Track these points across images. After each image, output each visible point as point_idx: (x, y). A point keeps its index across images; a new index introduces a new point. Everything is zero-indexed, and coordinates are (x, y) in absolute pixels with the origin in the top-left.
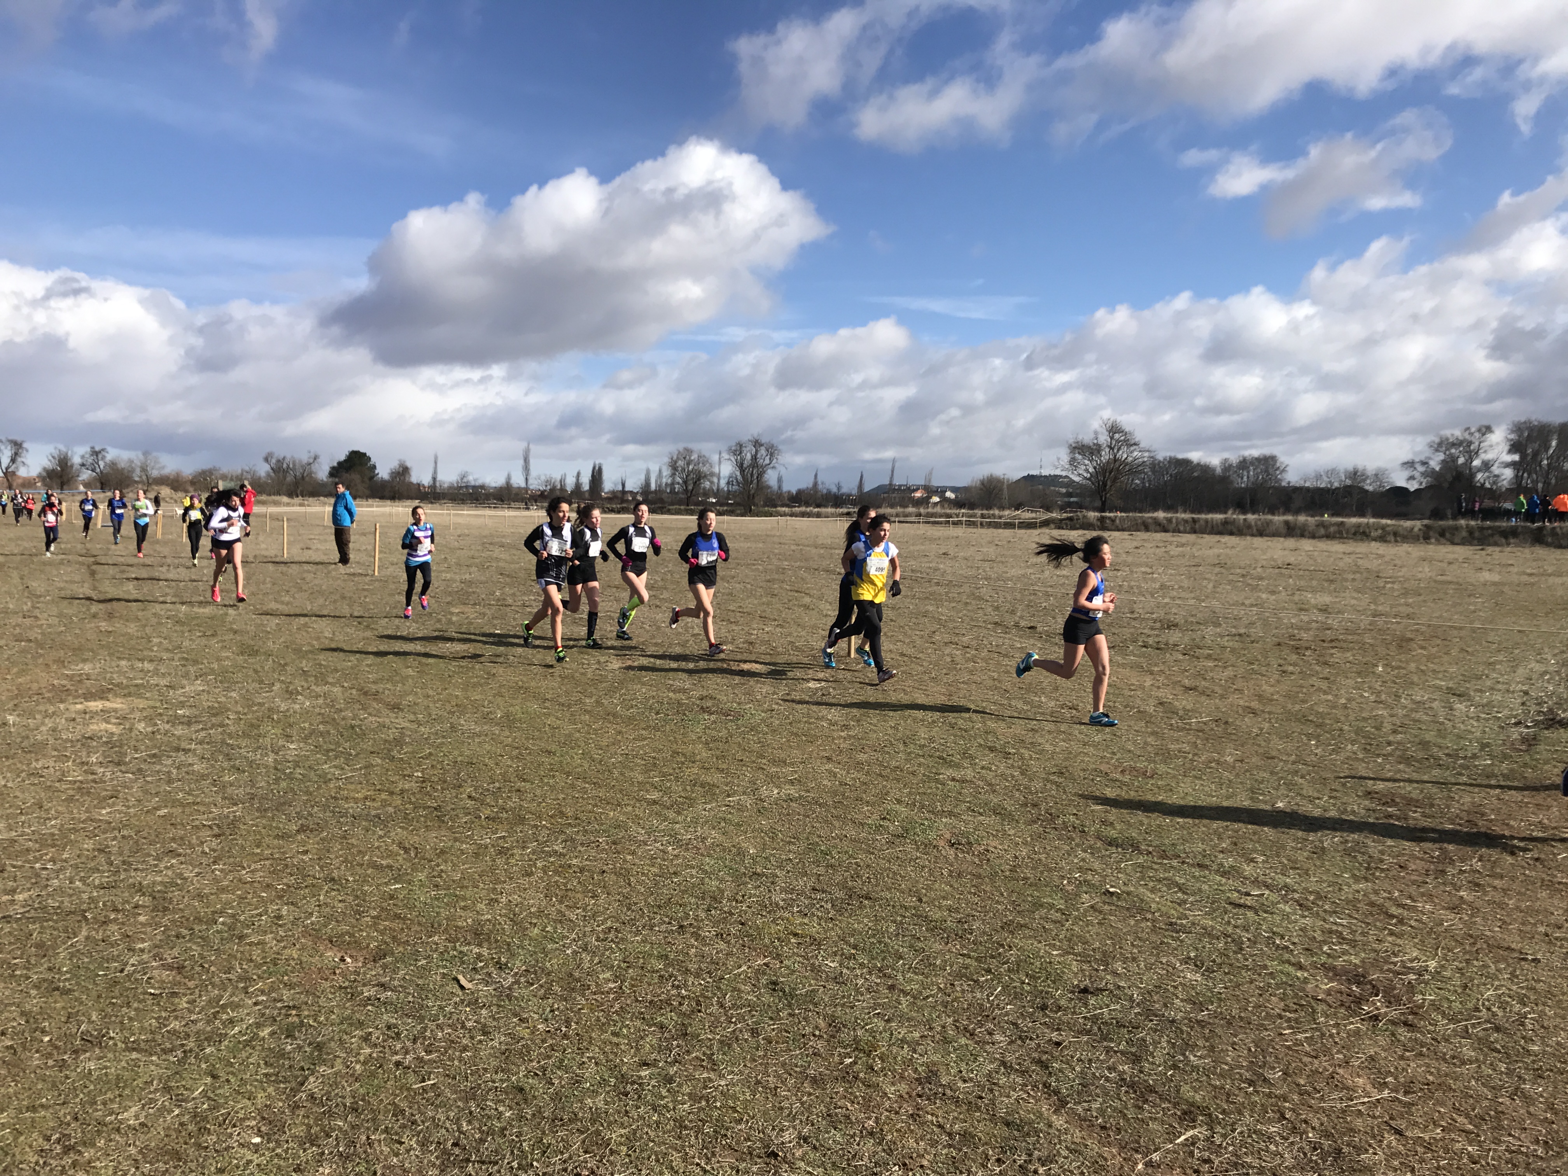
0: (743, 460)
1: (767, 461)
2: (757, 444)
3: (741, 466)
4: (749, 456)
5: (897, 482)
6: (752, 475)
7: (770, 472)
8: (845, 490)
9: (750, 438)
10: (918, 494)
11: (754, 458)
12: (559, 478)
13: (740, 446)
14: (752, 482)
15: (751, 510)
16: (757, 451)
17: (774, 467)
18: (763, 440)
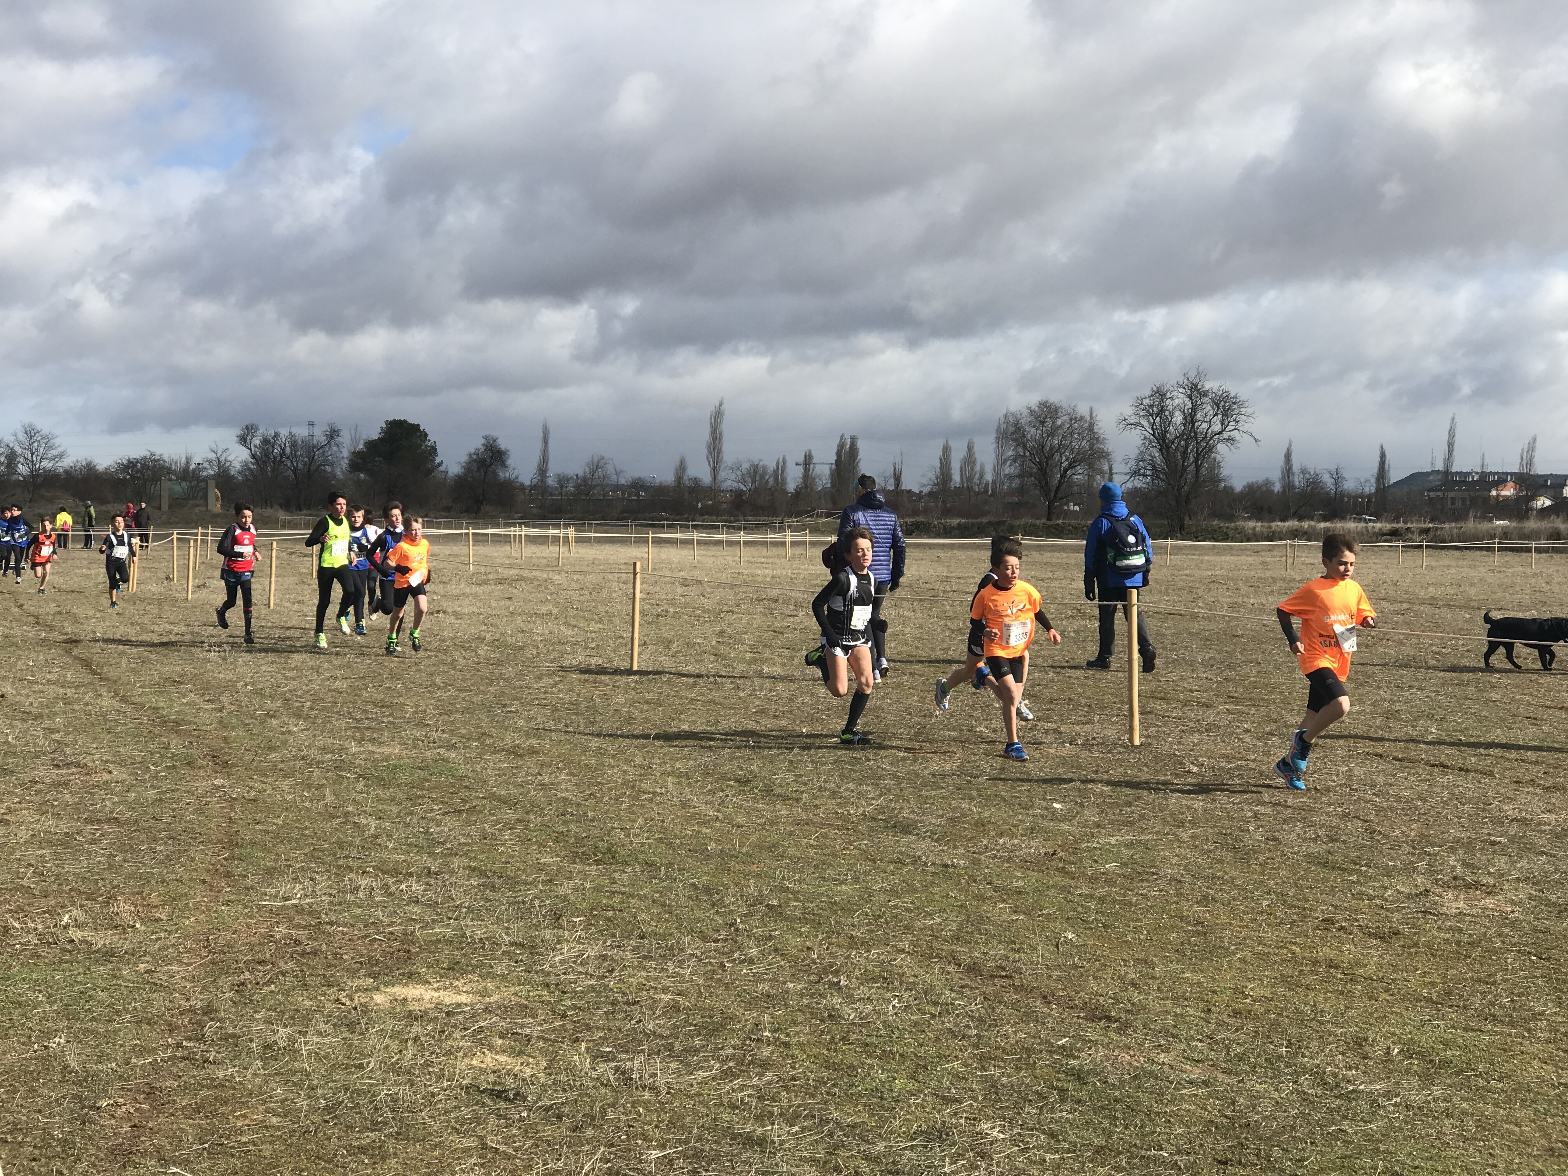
0: (1167, 423)
1: (1217, 427)
2: (1194, 391)
3: (1161, 438)
4: (1178, 418)
5: (1457, 467)
6: (1185, 455)
7: (1221, 448)
8: (1349, 485)
9: (1181, 380)
10: (1508, 491)
11: (1190, 419)
12: (772, 466)
13: (1160, 394)
14: (1184, 469)
15: (1182, 528)
16: (1194, 409)
17: (1230, 440)
18: (1209, 385)
